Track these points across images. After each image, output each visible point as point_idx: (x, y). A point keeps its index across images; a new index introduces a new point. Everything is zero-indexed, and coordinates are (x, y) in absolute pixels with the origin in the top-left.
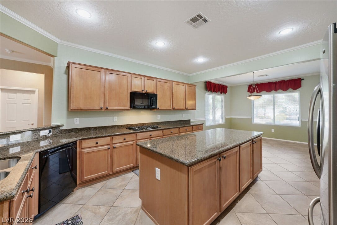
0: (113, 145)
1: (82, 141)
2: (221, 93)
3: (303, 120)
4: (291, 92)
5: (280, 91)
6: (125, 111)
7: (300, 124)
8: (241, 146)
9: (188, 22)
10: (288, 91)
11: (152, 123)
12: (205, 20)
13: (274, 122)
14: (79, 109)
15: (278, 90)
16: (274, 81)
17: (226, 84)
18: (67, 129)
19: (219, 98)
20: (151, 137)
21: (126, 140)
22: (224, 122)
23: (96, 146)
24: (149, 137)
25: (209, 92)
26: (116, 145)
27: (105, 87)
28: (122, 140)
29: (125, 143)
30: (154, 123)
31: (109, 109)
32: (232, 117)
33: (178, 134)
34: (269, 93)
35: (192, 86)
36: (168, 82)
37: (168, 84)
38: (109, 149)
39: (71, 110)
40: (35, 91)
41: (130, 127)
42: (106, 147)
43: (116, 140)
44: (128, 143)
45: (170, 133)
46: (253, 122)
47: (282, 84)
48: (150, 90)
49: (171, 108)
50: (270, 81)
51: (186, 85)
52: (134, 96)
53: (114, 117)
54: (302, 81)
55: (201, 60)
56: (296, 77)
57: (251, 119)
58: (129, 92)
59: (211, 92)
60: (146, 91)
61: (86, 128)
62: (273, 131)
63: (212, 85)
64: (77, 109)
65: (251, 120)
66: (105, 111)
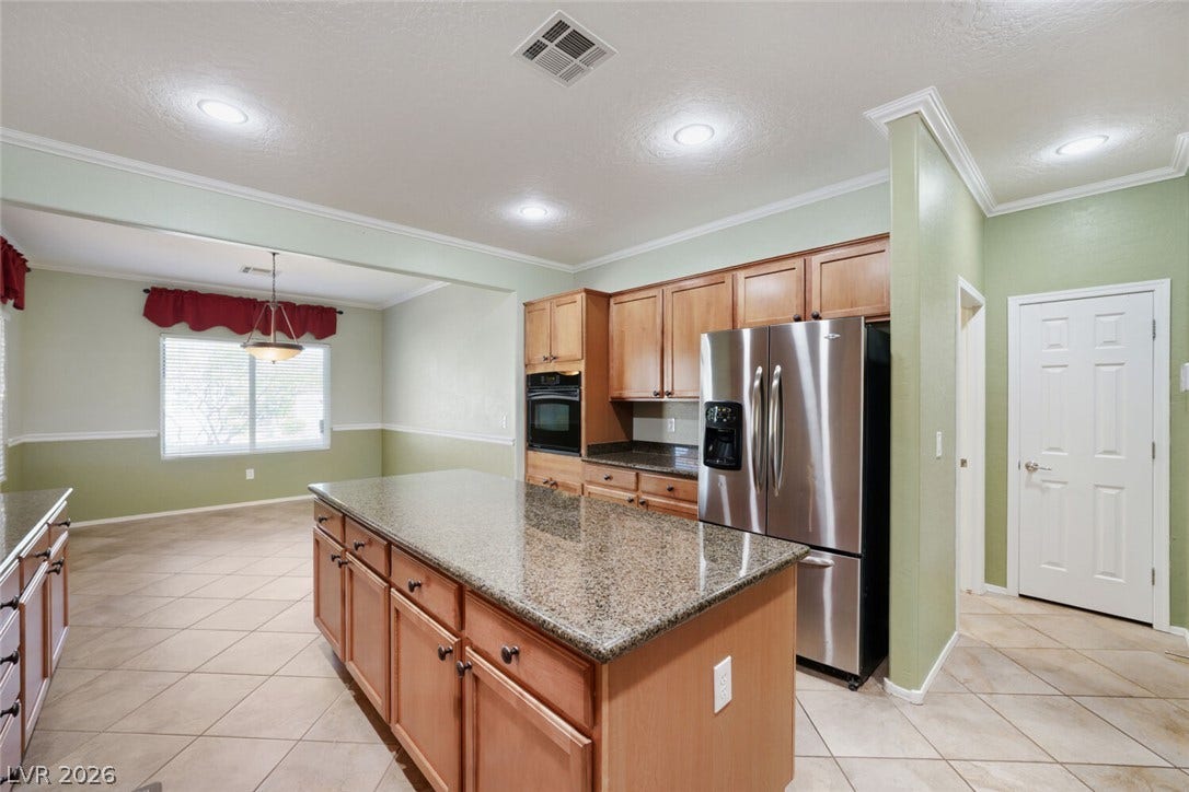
3: (337, 428)
7: (328, 442)
32: (29, 439)
54: (338, 317)
62: (250, 474)
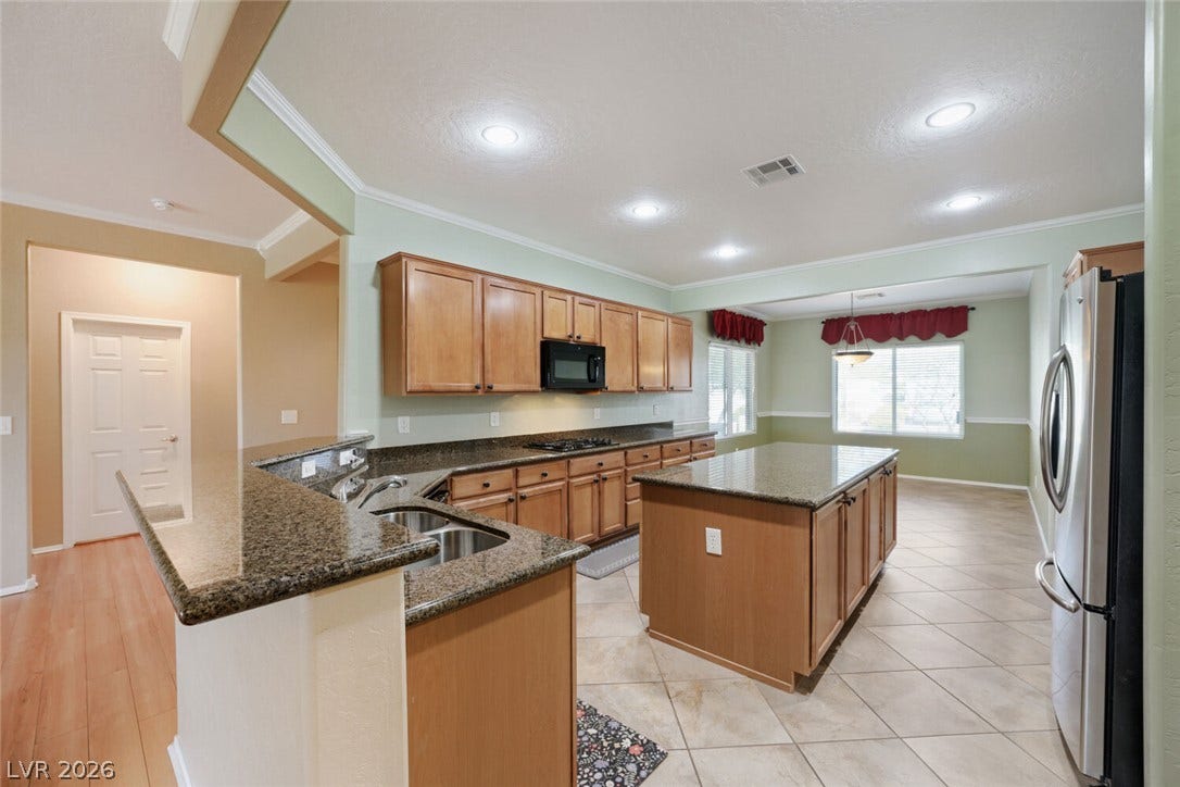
0: (520, 491)
1: (454, 478)
2: (748, 342)
3: (971, 420)
4: (939, 343)
5: (913, 338)
6: (516, 396)
7: (963, 432)
8: (871, 477)
9: (752, 172)
10: (934, 339)
11: (582, 431)
12: (793, 171)
13: (894, 426)
14: (427, 389)
15: (907, 336)
16: (897, 310)
17: (760, 317)
18: (382, 449)
19: (741, 356)
20: (602, 468)
21: (547, 478)
22: (753, 430)
23: (484, 492)
24: (594, 470)
25: (719, 340)
26: (524, 492)
27: (483, 325)
28: (536, 479)
29: (544, 487)
30: (587, 430)
31: (494, 389)
32: (774, 414)
33: (658, 463)
34: (881, 345)
35: (682, 322)
36: (627, 310)
37: (628, 318)
38: (511, 500)
39: (410, 392)
40: (179, 330)
41: (535, 443)
42: (504, 497)
43: (528, 477)
44: (550, 485)
45: (642, 460)
46: (834, 427)
47: (919, 319)
48: (587, 335)
49: (634, 388)
50: (885, 310)
51: (670, 320)
52: (551, 350)
53: (493, 414)
54: (971, 313)
55: (727, 252)
56: (955, 303)
57: (831, 418)
58: (539, 339)
59: (724, 338)
60: (579, 337)
61: (427, 445)
63: (728, 317)
64: (421, 389)
65: (829, 422)
66: (486, 394)
